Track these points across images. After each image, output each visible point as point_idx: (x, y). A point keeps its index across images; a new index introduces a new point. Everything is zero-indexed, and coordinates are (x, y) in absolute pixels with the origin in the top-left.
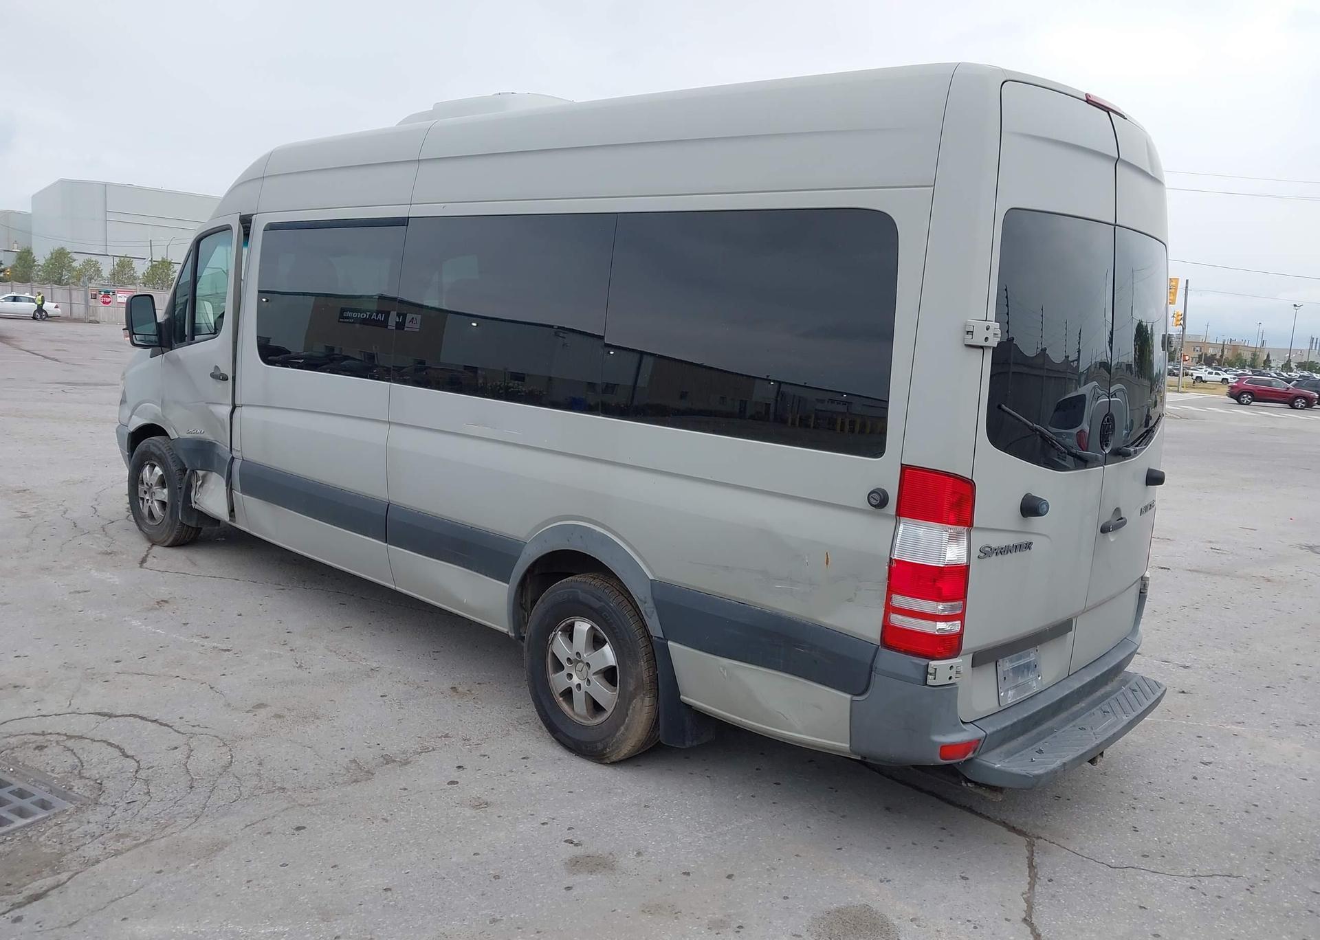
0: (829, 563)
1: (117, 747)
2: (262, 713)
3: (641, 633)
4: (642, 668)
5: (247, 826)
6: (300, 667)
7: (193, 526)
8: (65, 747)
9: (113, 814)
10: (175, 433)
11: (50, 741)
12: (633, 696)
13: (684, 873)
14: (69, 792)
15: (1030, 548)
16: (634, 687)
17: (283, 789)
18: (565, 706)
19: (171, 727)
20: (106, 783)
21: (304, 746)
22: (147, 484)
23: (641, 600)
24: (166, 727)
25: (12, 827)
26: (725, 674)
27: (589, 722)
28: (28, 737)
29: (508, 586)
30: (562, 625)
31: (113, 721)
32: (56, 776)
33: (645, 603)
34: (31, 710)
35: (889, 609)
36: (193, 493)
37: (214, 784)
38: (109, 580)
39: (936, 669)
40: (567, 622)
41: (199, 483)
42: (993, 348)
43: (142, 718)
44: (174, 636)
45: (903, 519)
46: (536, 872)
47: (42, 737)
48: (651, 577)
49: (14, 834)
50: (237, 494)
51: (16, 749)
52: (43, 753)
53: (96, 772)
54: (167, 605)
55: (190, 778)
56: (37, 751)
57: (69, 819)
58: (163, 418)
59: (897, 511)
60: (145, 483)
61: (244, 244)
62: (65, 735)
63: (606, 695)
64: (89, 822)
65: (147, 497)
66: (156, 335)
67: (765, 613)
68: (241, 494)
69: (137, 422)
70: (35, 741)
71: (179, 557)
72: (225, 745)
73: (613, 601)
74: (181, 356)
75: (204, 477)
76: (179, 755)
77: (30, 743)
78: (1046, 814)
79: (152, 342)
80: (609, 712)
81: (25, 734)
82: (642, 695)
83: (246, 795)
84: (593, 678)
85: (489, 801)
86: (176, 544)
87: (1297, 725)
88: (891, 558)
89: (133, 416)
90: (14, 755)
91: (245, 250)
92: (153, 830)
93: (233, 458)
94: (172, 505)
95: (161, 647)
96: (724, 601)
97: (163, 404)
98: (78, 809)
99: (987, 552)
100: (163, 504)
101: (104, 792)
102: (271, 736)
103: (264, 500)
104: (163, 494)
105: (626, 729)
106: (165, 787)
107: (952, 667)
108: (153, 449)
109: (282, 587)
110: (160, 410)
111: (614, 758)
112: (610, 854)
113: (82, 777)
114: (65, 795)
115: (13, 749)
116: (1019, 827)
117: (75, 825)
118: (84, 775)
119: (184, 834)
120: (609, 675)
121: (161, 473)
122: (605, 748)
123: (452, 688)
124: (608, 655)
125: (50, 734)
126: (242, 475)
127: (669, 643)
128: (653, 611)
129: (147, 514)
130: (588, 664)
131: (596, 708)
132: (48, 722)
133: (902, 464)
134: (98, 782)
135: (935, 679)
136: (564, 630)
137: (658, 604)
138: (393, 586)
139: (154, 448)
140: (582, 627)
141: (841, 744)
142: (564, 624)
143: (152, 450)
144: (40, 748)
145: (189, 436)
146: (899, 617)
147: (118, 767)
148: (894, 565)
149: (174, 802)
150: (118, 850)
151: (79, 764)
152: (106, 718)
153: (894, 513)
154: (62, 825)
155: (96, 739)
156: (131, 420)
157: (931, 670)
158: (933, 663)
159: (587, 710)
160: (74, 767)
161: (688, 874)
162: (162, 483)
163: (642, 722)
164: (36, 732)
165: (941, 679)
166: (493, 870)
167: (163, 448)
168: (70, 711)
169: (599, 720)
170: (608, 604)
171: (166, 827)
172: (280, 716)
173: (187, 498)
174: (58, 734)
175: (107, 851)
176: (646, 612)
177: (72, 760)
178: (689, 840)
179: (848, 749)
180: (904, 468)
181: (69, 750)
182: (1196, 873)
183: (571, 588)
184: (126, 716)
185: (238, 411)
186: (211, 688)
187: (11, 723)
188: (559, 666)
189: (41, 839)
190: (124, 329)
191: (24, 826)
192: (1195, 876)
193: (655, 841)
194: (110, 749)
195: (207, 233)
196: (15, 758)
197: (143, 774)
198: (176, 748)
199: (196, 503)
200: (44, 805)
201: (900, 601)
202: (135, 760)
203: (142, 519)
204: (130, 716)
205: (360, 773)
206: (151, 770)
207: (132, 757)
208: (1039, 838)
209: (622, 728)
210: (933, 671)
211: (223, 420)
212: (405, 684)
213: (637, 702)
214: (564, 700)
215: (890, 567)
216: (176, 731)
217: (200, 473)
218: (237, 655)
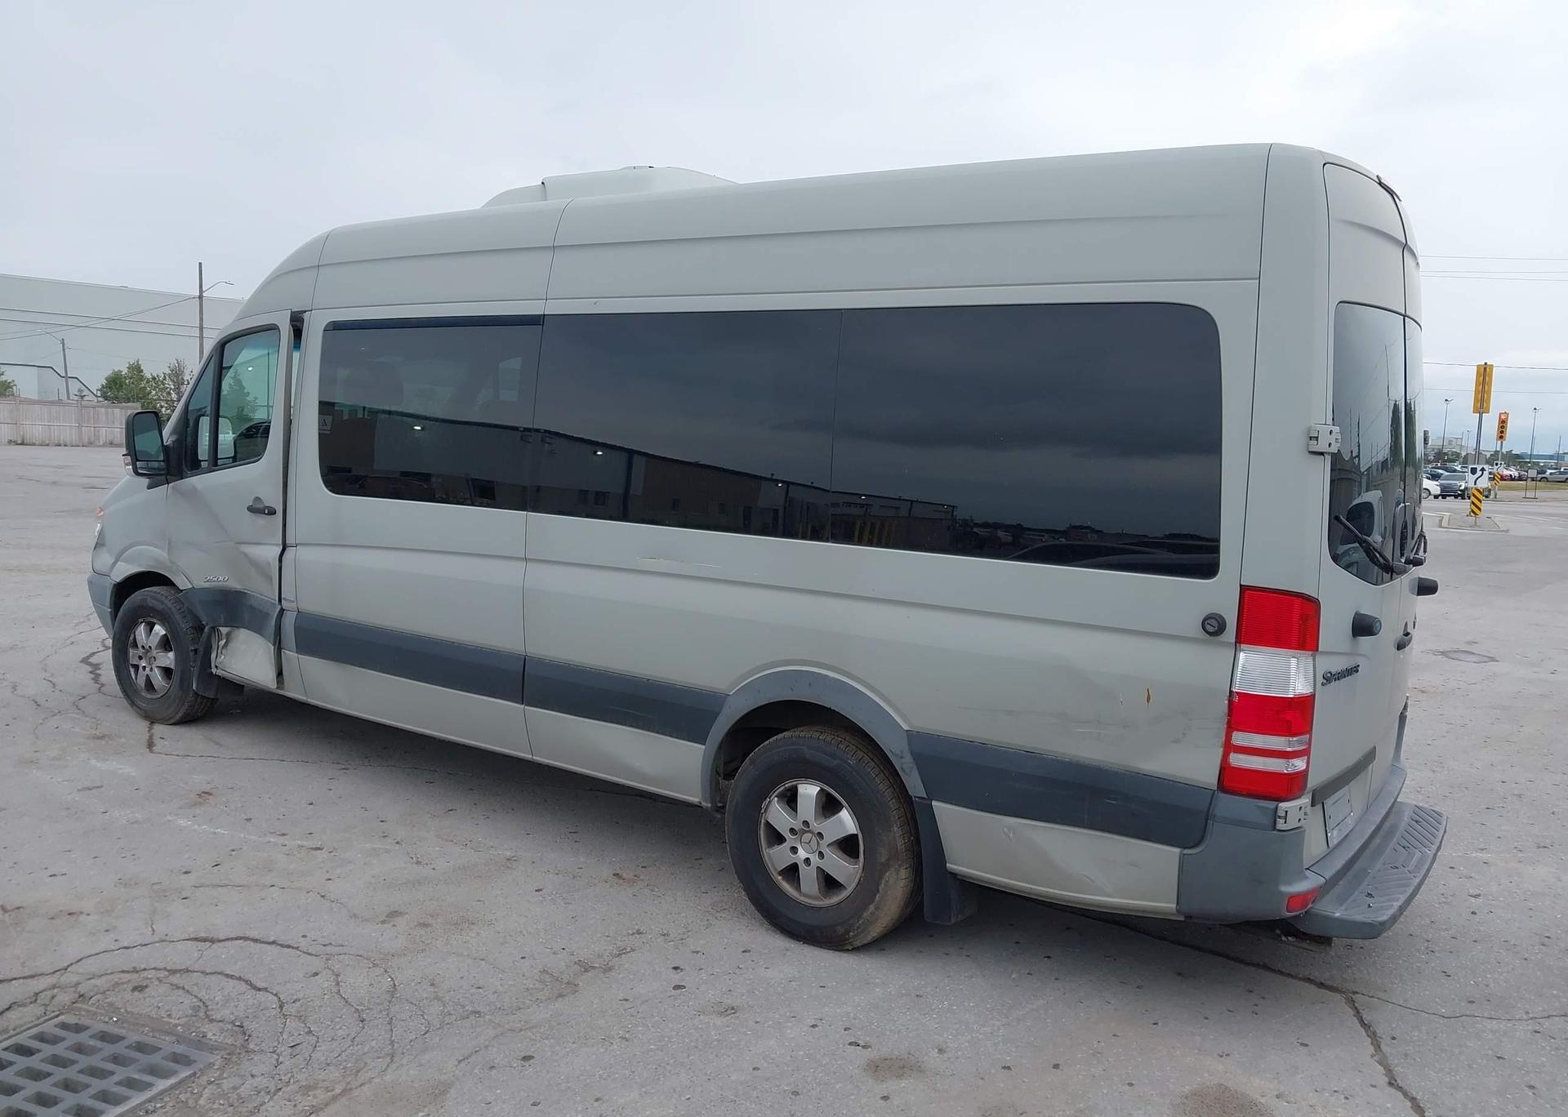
0: (1151, 701)
1: (240, 978)
2: (401, 922)
3: (890, 793)
4: (896, 836)
5: (460, 1062)
6: (418, 863)
7: (212, 697)
8: (172, 985)
9: (279, 1063)
10: (187, 582)
11: (148, 978)
12: (885, 867)
13: (1004, 1068)
14: (204, 1040)
15: (1357, 671)
16: (887, 857)
17: (477, 1013)
18: (786, 887)
19: (297, 948)
20: (250, 1026)
21: (475, 959)
22: (143, 647)
23: (896, 755)
24: (290, 949)
25: (154, 1091)
26: (1011, 835)
27: (821, 903)
28: (118, 976)
29: (704, 747)
30: (780, 790)
31: (219, 947)
32: (177, 1021)
33: (902, 757)
34: (106, 942)
35: (1229, 747)
36: (213, 656)
37: (388, 1014)
38: (120, 771)
39: (1286, 812)
40: (787, 786)
41: (222, 643)
42: (1332, 453)
43: (256, 941)
44: (242, 835)
45: (1243, 646)
46: (838, 1083)
47: (135, 976)
48: (906, 728)
49: (162, 1099)
50: (290, 654)
51: (108, 993)
52: (146, 995)
53: (228, 1012)
54: (211, 797)
55: (353, 1010)
56: (136, 993)
57: (222, 1074)
58: (170, 565)
59: (1236, 638)
60: (140, 646)
61: (295, 347)
62: (165, 969)
63: (845, 870)
64: (252, 1076)
65: (143, 663)
66: (163, 461)
67: (1063, 762)
68: (296, 655)
69: (123, 571)
70: (129, 981)
71: (193, 738)
72: (375, 965)
73: (851, 757)
74: (199, 487)
75: (228, 635)
76: (325, 981)
77: (123, 983)
78: (1348, 967)
79: (155, 469)
80: (850, 888)
81: (112, 973)
82: (897, 867)
83: (436, 1023)
84: (827, 851)
85: (734, 1005)
86: (188, 720)
87: (1539, 847)
88: (1231, 692)
89: (119, 563)
90: (107, 1000)
91: (296, 355)
92: (344, 1077)
93: (282, 610)
94: (183, 673)
95: (233, 851)
96: (1005, 752)
97: (170, 547)
98: (227, 1061)
99: (1329, 678)
100: (167, 672)
101: (250, 1036)
102: (427, 949)
103: (333, 660)
104: (169, 659)
105: (877, 908)
106: (329, 1023)
107: (1301, 808)
108: (151, 602)
109: (343, 767)
110: (166, 555)
111: (858, 943)
112: (909, 1054)
113: (212, 1021)
114: (201, 1043)
115: (104, 993)
116: (1328, 983)
117: (236, 1081)
118: (214, 1017)
119: (388, 1078)
120: (848, 846)
121: (164, 633)
122: (848, 932)
123: (614, 875)
124: (846, 823)
125: (145, 969)
126: (298, 630)
127: (934, 803)
128: (912, 768)
129: (143, 685)
130: (820, 835)
131: (829, 883)
132: (135, 955)
133: (1241, 585)
134: (237, 1024)
135: (1285, 822)
136: (781, 796)
137: (918, 757)
138: (528, 756)
139: (154, 601)
140: (809, 791)
141: (1165, 904)
142: (782, 788)
143: (151, 605)
144: (139, 988)
145: (207, 585)
146: (1241, 756)
147: (254, 1004)
148: (1236, 699)
149: (349, 1039)
150: (313, 1106)
151: (201, 1004)
152: (208, 944)
153: (1234, 640)
154: (217, 1082)
155: (208, 972)
156: (115, 570)
157: (1281, 813)
158: (1283, 805)
159: (819, 889)
160: (196, 1009)
161: (1009, 1068)
162: (165, 644)
163: (896, 899)
164: (125, 969)
165: (1292, 823)
166: (787, 1085)
167: (166, 602)
168: (157, 939)
169: (834, 899)
170: (846, 762)
171: (359, 1071)
172: (425, 925)
173: (206, 662)
174: (154, 969)
175: (300, 1107)
176: (902, 769)
177: (188, 1001)
178: (988, 1030)
179: (1175, 909)
180: (1244, 589)
181: (178, 988)
182: (1531, 1016)
183: (792, 744)
184: (232, 939)
185: (289, 553)
186: (323, 897)
187: (89, 961)
188: (777, 838)
189: (202, 1102)
190: (123, 455)
191: (173, 1087)
192: (1532, 1019)
193: (952, 1034)
194: (232, 983)
195: (236, 335)
196: (111, 1004)
197: (290, 1009)
198: (316, 974)
199: (216, 667)
200: (177, 1059)
201: (1240, 738)
202: (272, 993)
203: (136, 692)
204: (236, 939)
205: (561, 986)
206: (298, 1004)
207: (266, 990)
208: (1355, 993)
209: (872, 908)
210: (1284, 815)
211: (269, 564)
212: (557, 874)
213: (890, 876)
214: (784, 879)
215: (1230, 702)
216: (304, 953)
217: (224, 630)
218: (333, 854)
